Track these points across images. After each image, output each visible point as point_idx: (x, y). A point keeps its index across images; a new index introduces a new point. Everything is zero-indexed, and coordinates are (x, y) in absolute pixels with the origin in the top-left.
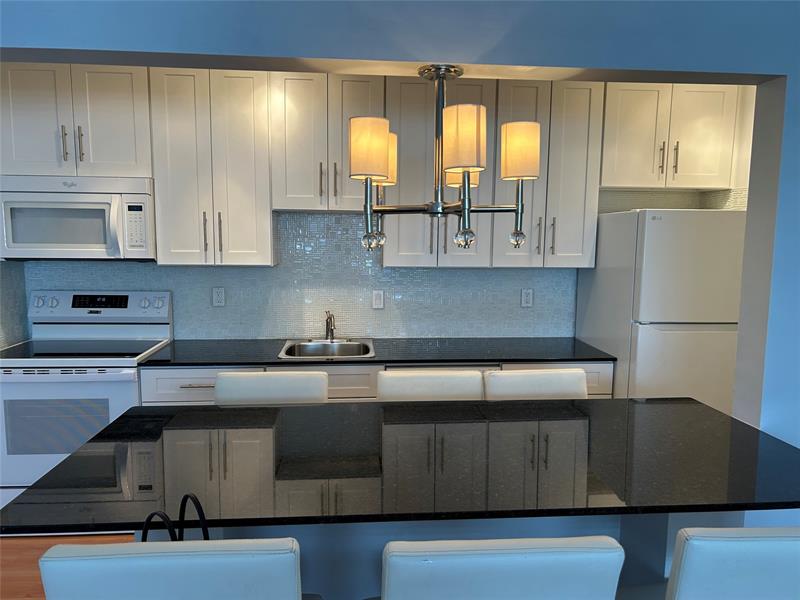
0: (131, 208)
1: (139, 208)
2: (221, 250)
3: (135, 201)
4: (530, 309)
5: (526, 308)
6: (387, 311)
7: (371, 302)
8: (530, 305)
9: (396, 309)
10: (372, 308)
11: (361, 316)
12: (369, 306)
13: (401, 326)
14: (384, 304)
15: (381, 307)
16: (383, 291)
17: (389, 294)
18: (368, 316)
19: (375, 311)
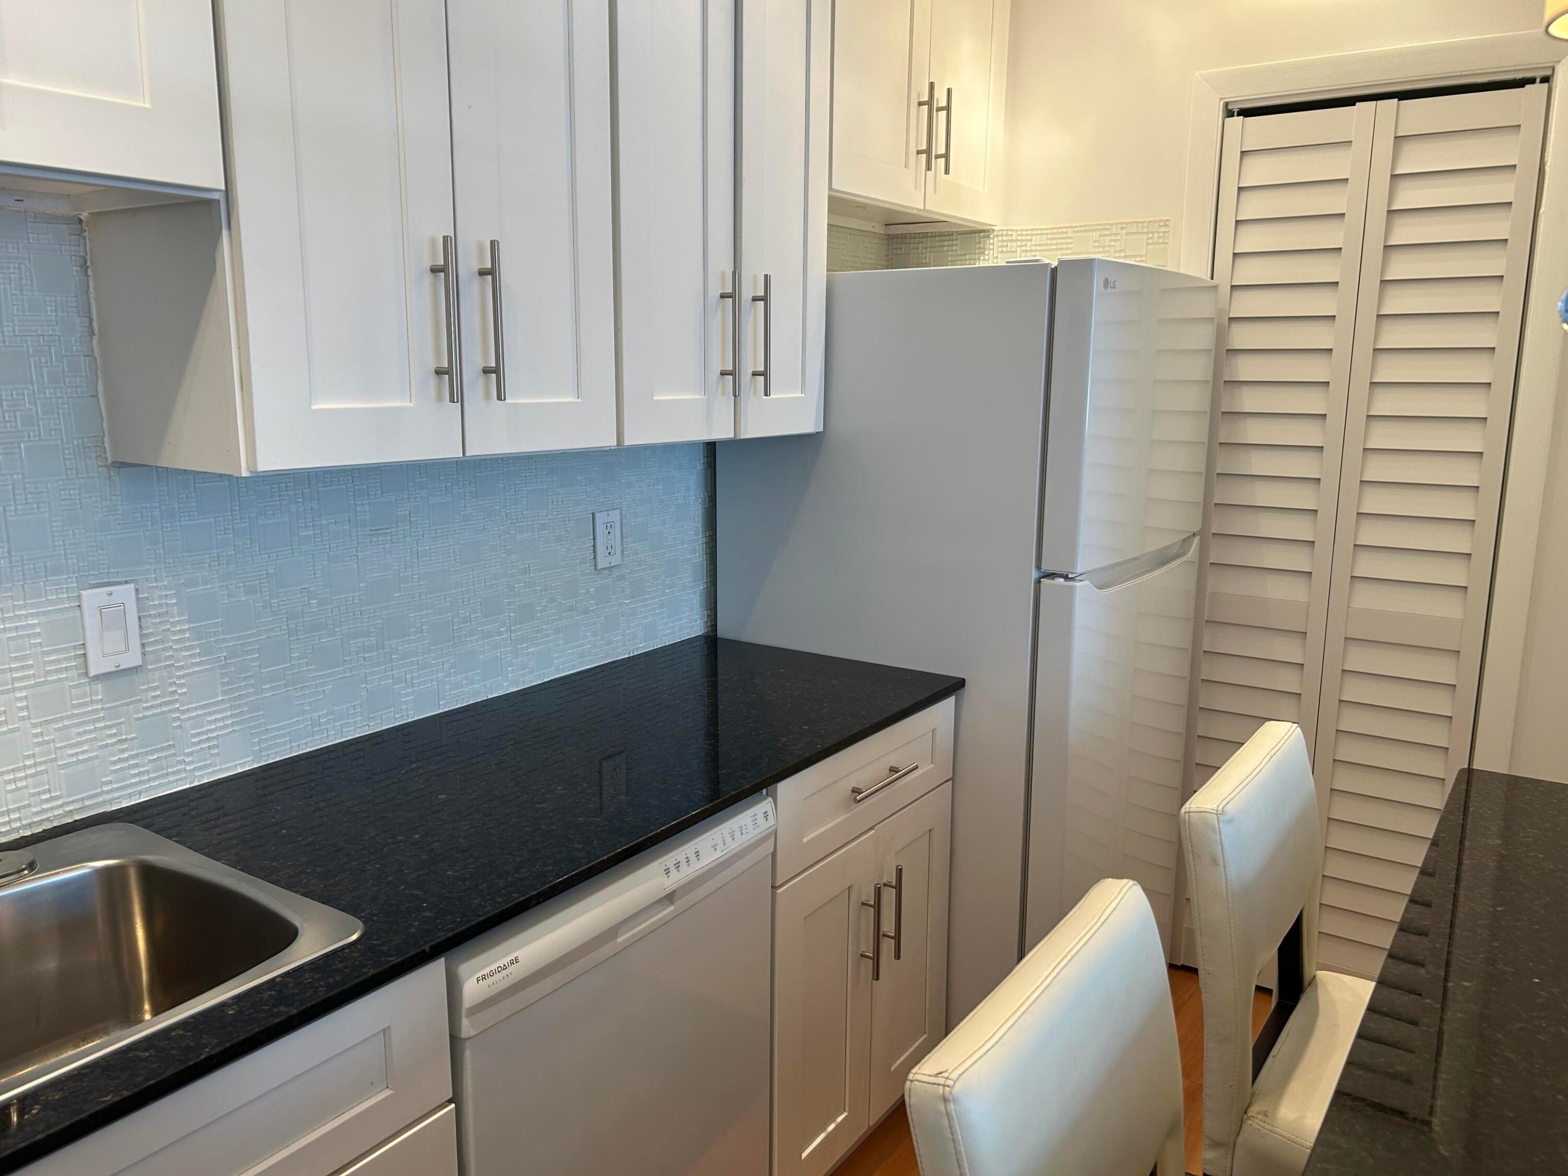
4: (616, 573)
5: (606, 572)
6: (157, 675)
7: (75, 648)
8: (616, 560)
9: (199, 655)
10: (86, 674)
11: (34, 726)
12: (66, 669)
13: (225, 727)
14: (143, 645)
15: (133, 659)
16: (132, 586)
17: (160, 597)
18: (69, 717)
19: (100, 687)
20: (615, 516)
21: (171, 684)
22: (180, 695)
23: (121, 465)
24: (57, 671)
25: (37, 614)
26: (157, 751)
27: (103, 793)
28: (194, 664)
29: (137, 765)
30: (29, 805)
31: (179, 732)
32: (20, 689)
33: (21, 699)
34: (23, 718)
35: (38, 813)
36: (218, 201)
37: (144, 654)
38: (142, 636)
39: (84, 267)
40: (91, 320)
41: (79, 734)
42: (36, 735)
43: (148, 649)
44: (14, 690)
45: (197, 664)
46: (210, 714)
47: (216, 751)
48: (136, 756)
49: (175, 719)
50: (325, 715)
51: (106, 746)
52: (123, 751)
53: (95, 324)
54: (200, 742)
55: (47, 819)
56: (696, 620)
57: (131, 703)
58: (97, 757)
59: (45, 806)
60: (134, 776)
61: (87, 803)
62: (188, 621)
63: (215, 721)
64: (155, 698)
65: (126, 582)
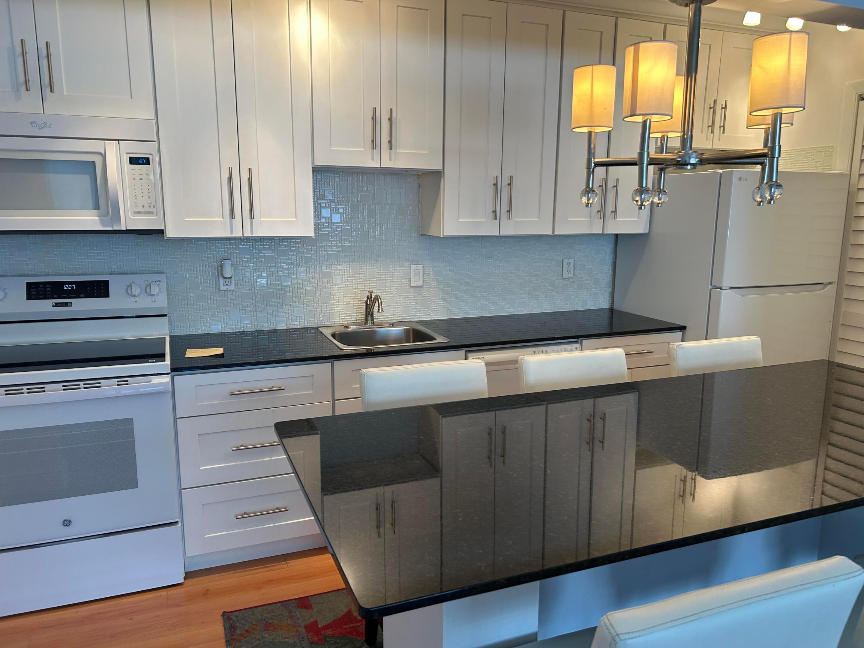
0: (133, 161)
1: (146, 162)
2: (252, 217)
3: (140, 151)
4: (571, 280)
5: (567, 279)
6: (426, 289)
7: (408, 279)
8: (571, 276)
9: (436, 286)
10: (410, 285)
11: (398, 296)
12: (406, 284)
13: (441, 306)
14: (423, 281)
15: (420, 284)
16: (422, 265)
17: (428, 269)
18: (406, 295)
19: (413, 289)
20: (572, 261)
21: (429, 292)
22: (431, 295)
23: (423, 235)
24: (404, 284)
25: (401, 269)
26: (424, 308)
27: (411, 316)
28: (435, 288)
29: (419, 311)
30: (395, 315)
31: (430, 305)
32: (396, 286)
33: (396, 289)
34: (396, 294)
35: (397, 317)
36: (441, 172)
37: (423, 283)
38: (423, 278)
39: (419, 186)
40: (419, 199)
41: (407, 300)
42: (398, 298)
43: (425, 282)
44: (395, 287)
45: (436, 288)
46: (438, 302)
47: (438, 312)
48: (419, 308)
49: (429, 301)
50: (468, 308)
51: (413, 304)
52: (417, 306)
53: (420, 200)
54: (435, 308)
55: (399, 319)
56: (606, 302)
57: (420, 295)
58: (411, 307)
59: (399, 316)
60: (419, 313)
61: (408, 318)
62: (434, 277)
63: (439, 304)
64: (425, 294)
65: (421, 264)
